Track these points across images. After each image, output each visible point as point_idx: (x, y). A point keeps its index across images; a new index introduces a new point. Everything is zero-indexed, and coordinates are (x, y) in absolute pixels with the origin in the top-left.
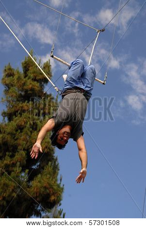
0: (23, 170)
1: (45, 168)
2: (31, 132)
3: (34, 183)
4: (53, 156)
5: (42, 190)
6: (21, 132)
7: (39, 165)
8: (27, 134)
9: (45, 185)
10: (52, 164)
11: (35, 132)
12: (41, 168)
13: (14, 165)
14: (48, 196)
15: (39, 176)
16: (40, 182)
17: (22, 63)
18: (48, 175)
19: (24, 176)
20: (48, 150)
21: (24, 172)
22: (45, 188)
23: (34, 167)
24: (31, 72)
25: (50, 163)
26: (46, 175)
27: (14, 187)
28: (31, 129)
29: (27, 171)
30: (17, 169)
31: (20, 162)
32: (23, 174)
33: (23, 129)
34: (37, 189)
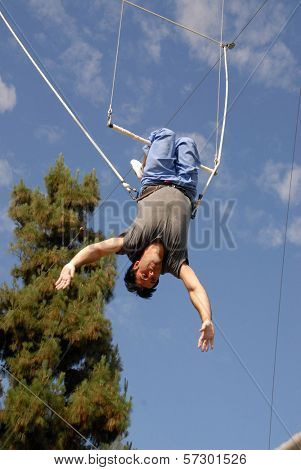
0: (55, 375)
1: (95, 368)
2: (67, 303)
3: (76, 397)
4: (109, 345)
5: (91, 408)
6: (48, 303)
7: (85, 363)
8: (60, 306)
9: (96, 399)
10: (107, 358)
11: (75, 302)
12: (89, 367)
13: (38, 365)
14: (103, 420)
15: (85, 382)
16: (86, 393)
17: (46, 179)
18: (101, 381)
19: (58, 384)
20: (100, 334)
21: (58, 377)
22: (97, 404)
23: (75, 367)
24: (62, 192)
25: (103, 358)
26: (98, 381)
27: (39, 406)
28: (66, 297)
29: (62, 374)
30: (44, 372)
31: (49, 358)
32: (55, 381)
33: (51, 297)
34: (82, 408)
